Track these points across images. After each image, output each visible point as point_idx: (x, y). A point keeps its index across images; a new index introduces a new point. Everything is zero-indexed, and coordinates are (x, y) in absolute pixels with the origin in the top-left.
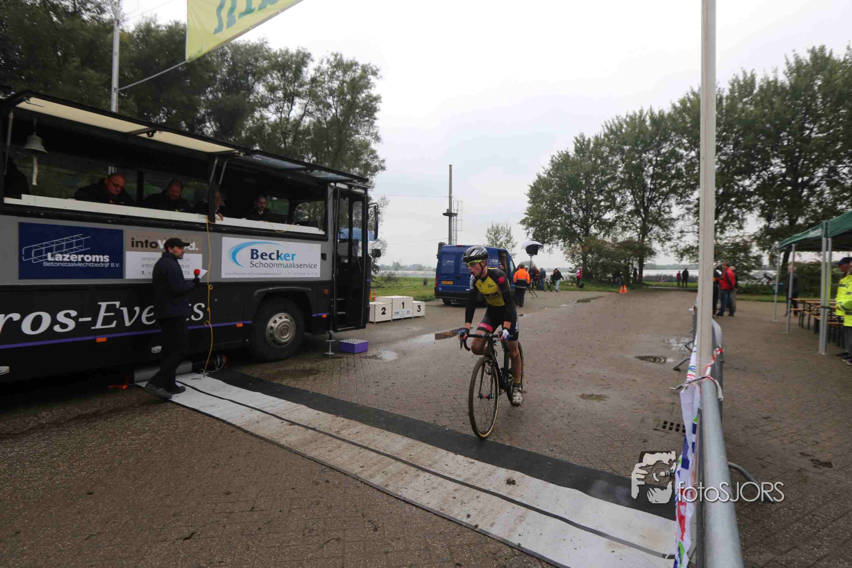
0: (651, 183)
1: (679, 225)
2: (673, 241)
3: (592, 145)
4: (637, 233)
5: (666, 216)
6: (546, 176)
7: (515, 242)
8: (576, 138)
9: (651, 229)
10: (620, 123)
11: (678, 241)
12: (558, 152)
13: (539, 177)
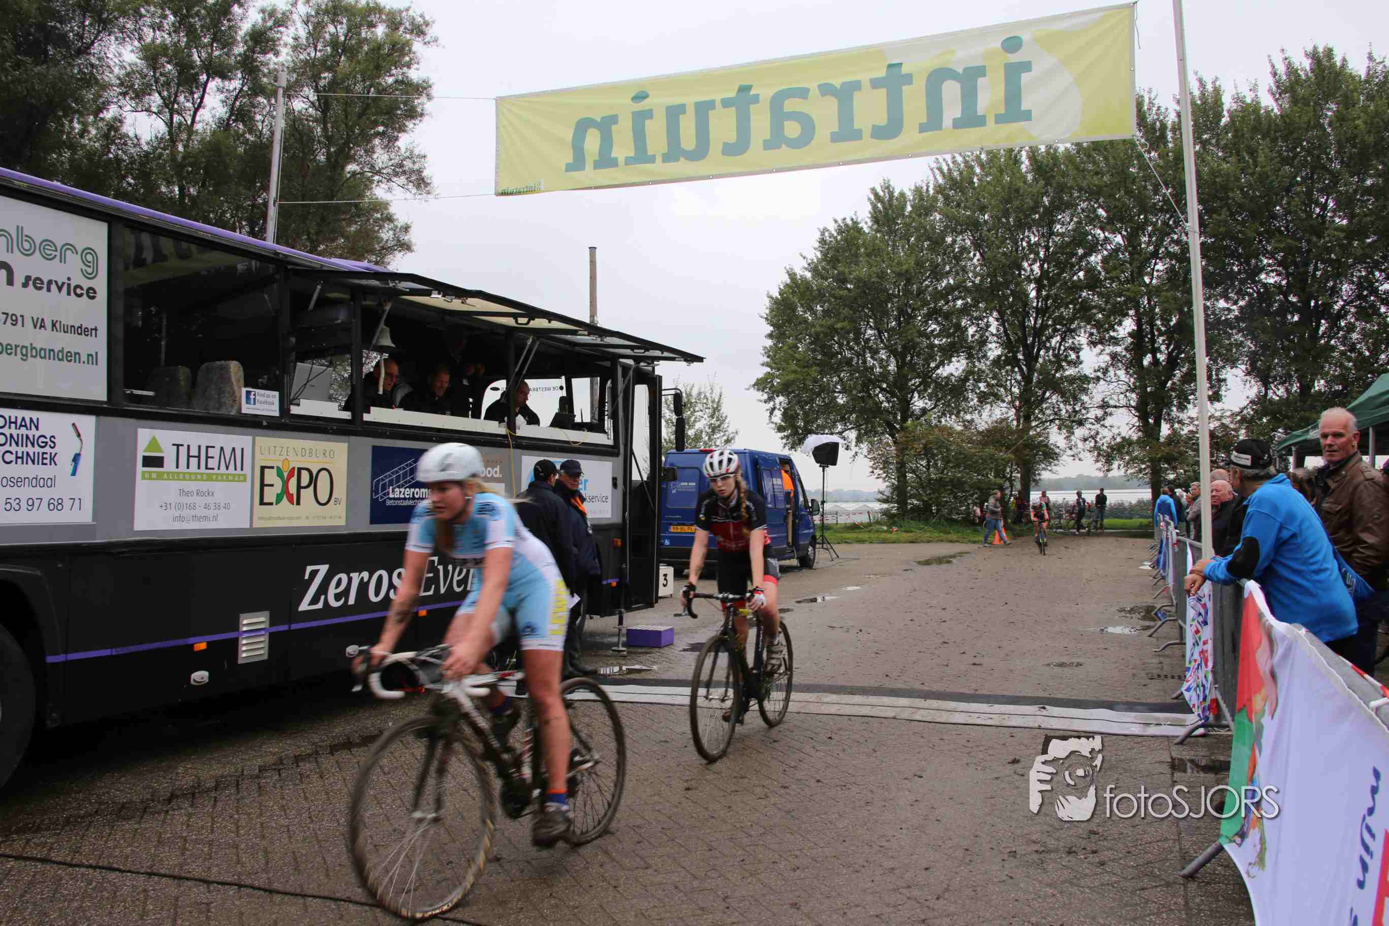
0: (1038, 297)
1: (1098, 392)
2: (1088, 426)
3: (909, 208)
4: (1014, 410)
5: (1070, 371)
6: (808, 275)
7: (731, 430)
8: (873, 190)
9: (1043, 400)
10: (966, 162)
11: (1097, 426)
12: (836, 221)
13: (792, 275)
